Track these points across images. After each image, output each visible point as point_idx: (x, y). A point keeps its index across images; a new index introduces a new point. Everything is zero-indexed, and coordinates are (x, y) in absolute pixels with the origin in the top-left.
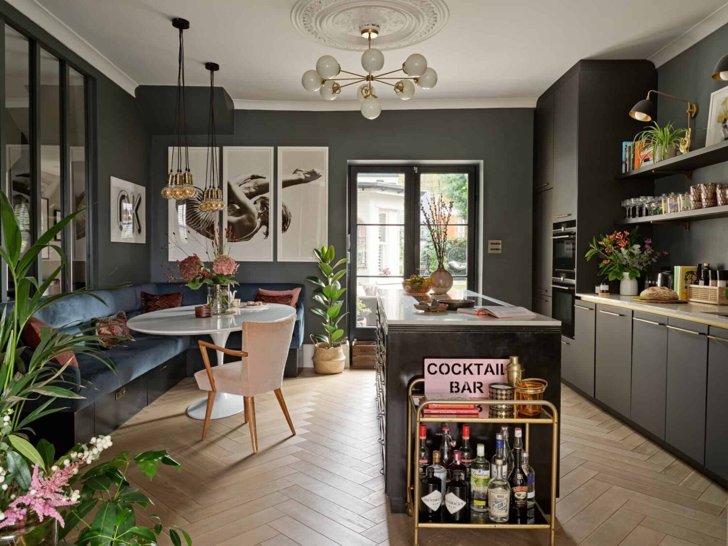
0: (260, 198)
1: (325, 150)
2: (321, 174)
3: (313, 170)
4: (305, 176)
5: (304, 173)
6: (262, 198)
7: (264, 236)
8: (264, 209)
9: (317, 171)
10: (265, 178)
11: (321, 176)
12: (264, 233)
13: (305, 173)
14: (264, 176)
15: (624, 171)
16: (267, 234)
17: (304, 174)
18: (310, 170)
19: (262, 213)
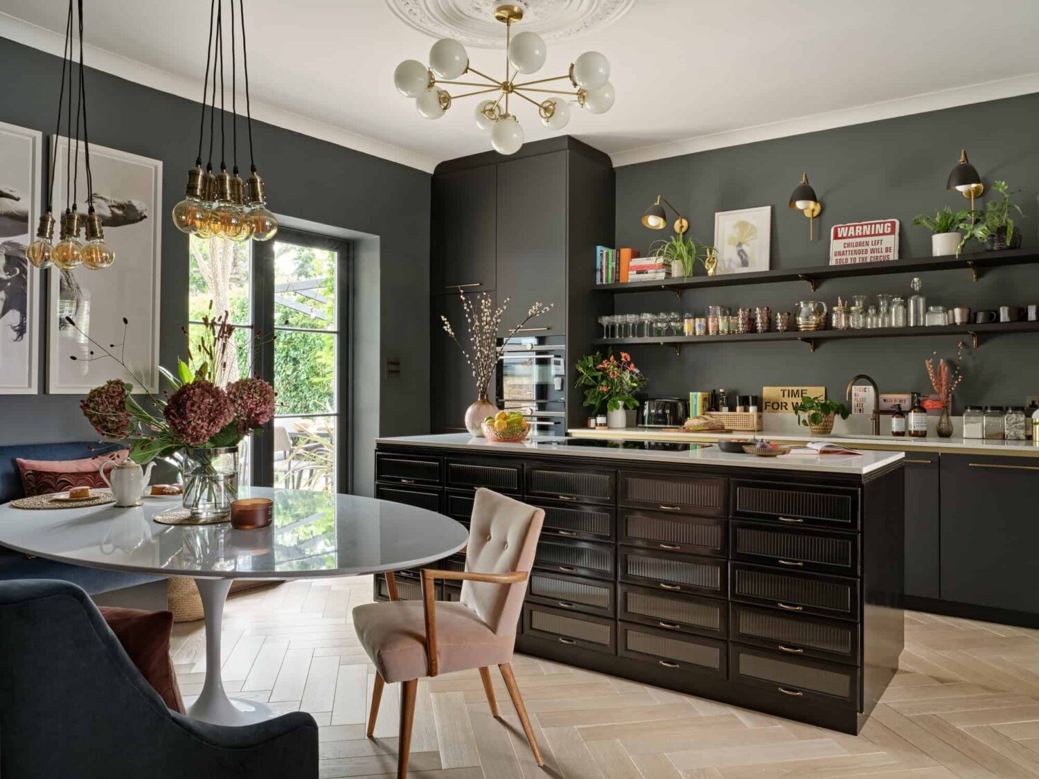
0: (4, 243)
1: (156, 168)
2: (145, 214)
3: (129, 202)
4: (113, 212)
5: (110, 204)
6: (9, 243)
7: (15, 335)
8: (15, 271)
9: (139, 205)
10: (18, 199)
11: (145, 217)
12: (13, 328)
13: (113, 206)
14: (16, 195)
15: (598, 282)
16: (21, 330)
17: (109, 207)
18: (122, 200)
19: (8, 281)
